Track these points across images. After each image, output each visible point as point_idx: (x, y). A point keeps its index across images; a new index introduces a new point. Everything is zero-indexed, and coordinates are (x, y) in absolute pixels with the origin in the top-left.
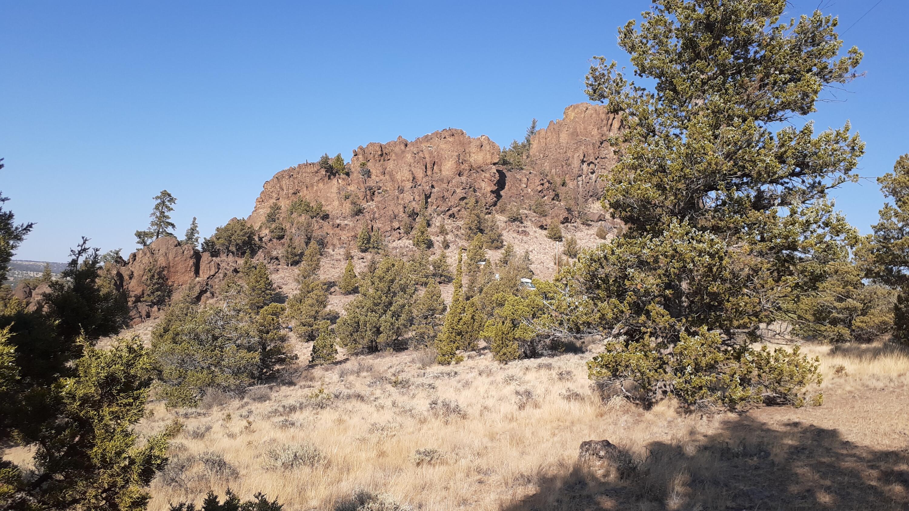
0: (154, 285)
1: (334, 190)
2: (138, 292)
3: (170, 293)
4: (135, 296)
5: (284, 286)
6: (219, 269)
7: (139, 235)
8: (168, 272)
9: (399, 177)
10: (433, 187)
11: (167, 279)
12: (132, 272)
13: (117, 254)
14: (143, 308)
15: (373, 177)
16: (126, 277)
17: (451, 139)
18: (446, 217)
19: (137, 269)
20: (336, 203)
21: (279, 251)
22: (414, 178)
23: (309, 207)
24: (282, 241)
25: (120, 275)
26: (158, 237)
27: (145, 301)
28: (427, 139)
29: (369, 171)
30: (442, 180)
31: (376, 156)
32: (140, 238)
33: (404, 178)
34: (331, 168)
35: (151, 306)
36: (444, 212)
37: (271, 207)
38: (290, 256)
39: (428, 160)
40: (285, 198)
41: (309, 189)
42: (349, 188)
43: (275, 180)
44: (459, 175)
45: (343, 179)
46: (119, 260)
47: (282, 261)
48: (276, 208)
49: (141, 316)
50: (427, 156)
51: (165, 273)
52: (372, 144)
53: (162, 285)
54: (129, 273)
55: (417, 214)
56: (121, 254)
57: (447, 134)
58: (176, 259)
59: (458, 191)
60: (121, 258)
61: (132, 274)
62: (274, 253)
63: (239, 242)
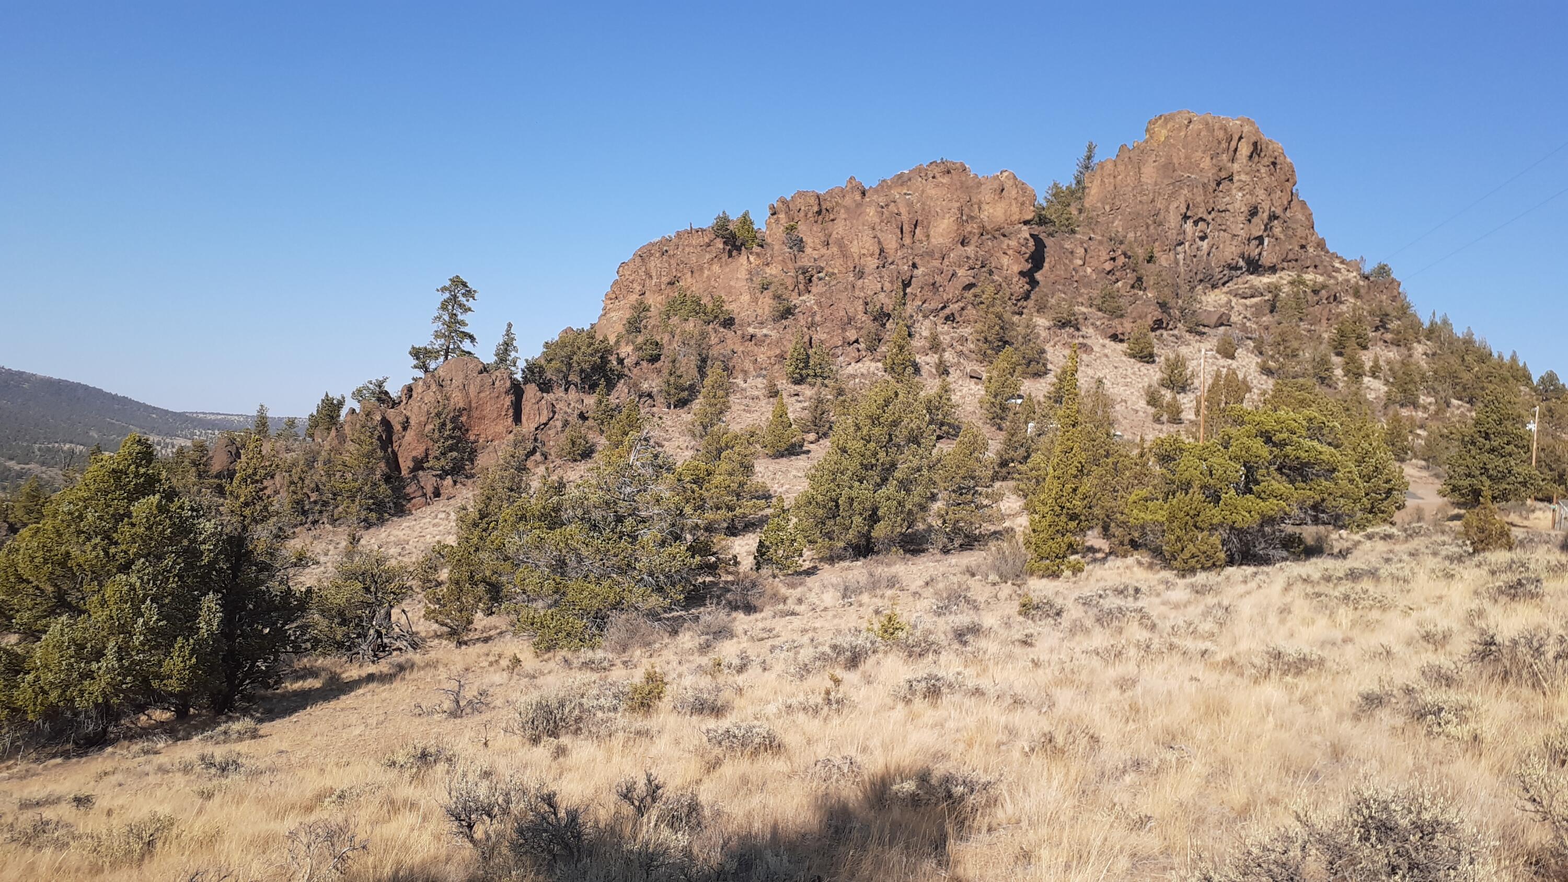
0: (446, 439)
1: (743, 274)
2: (419, 452)
3: (472, 455)
4: (415, 459)
5: (666, 444)
6: (554, 413)
7: (416, 353)
8: (469, 417)
9: (854, 249)
10: (914, 266)
11: (467, 430)
12: (408, 418)
13: (380, 387)
14: (428, 480)
15: (808, 250)
16: (397, 427)
17: (945, 180)
18: (940, 321)
19: (416, 412)
20: (746, 298)
21: (652, 383)
22: (882, 251)
23: (699, 305)
24: (658, 365)
25: (386, 423)
26: (446, 358)
27: (431, 468)
28: (901, 180)
29: (801, 241)
30: (930, 254)
31: (810, 214)
32: (418, 358)
33: (865, 251)
34: (733, 236)
35: (441, 477)
36: (936, 312)
37: (634, 308)
38: (673, 391)
39: (905, 217)
40: (654, 292)
41: (696, 275)
42: (768, 270)
43: (638, 259)
44: (962, 244)
45: (758, 255)
46: (383, 396)
47: (660, 400)
48: (642, 309)
49: (424, 495)
50: (903, 211)
51: (463, 419)
52: (801, 194)
53: (459, 439)
54: (401, 419)
55: (889, 316)
56: (387, 387)
57: (936, 171)
58: (482, 395)
59: (961, 272)
60: (386, 393)
61: (407, 422)
62: (645, 386)
63: (586, 366)
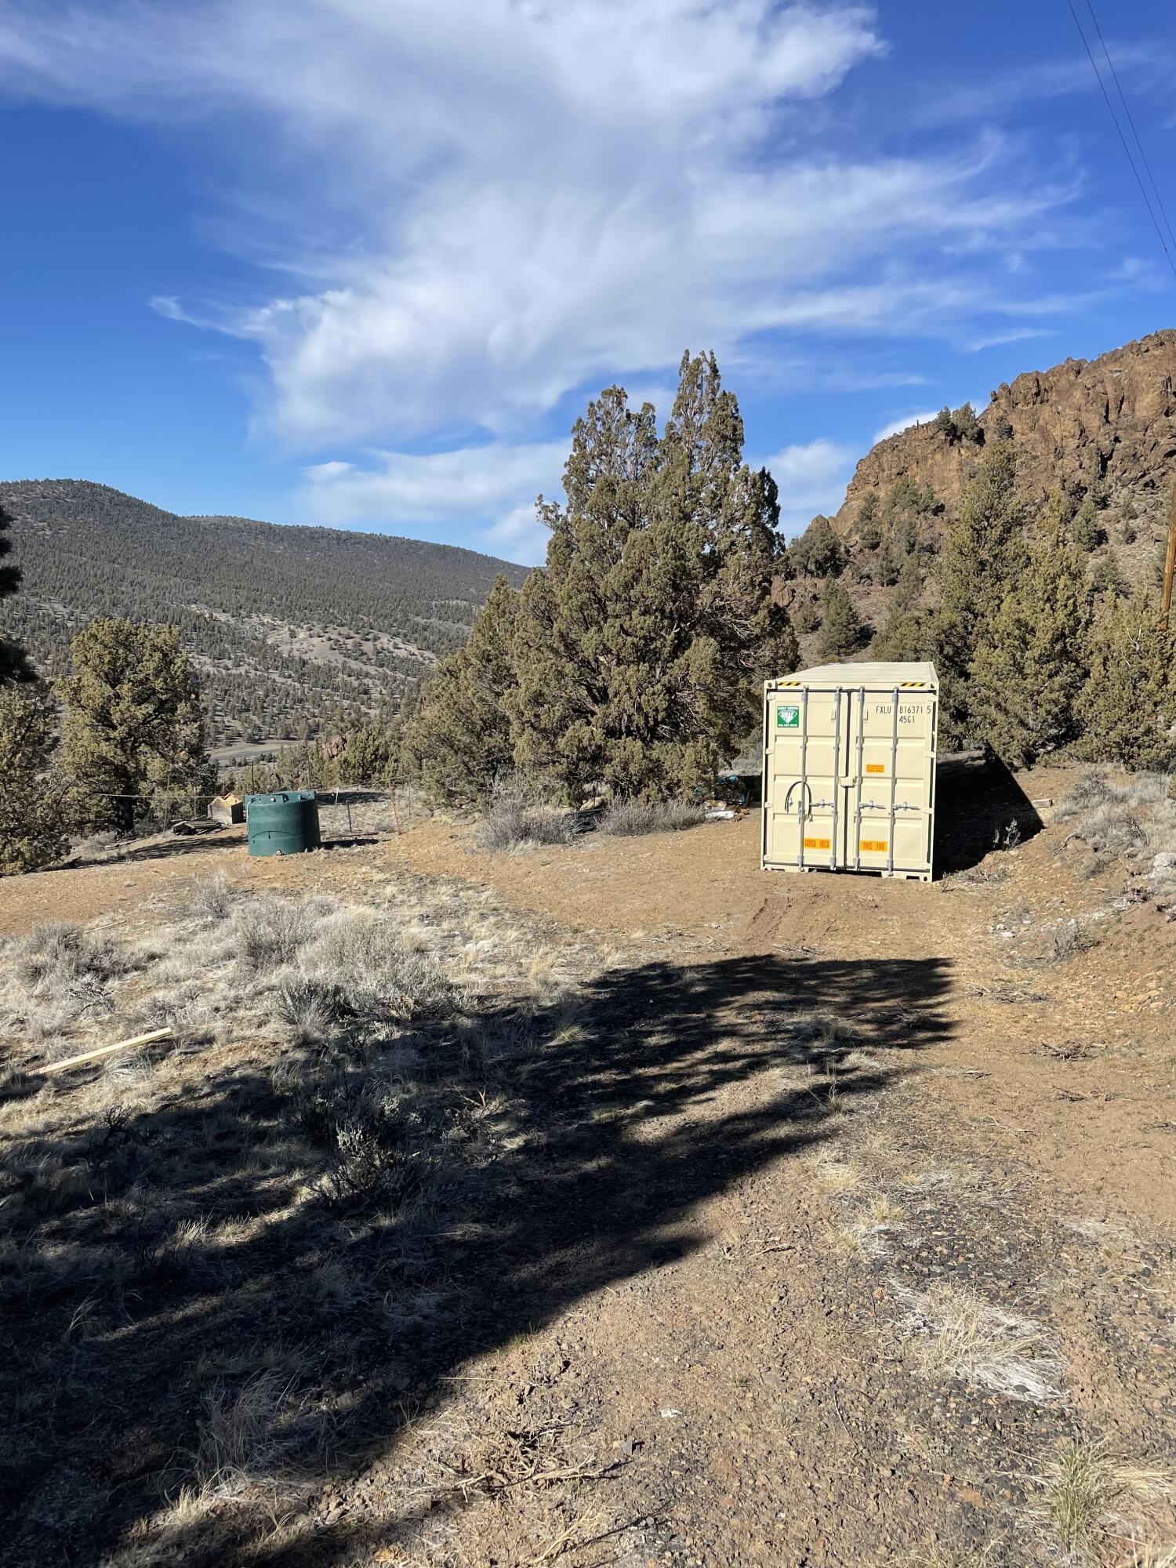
1: (954, 465)
5: (875, 616)
6: (794, 597)
9: (1056, 433)
10: (1117, 440)
15: (1017, 436)
17: (1158, 352)
18: (1138, 488)
20: (956, 486)
21: (872, 565)
22: (1082, 431)
23: (915, 495)
24: (877, 551)
28: (1116, 357)
29: (1011, 428)
30: (1134, 427)
31: (1029, 396)
33: (1067, 434)
34: (954, 427)
36: (1136, 480)
37: (866, 500)
38: (885, 573)
39: (1111, 395)
40: (886, 482)
41: (921, 464)
42: (976, 460)
43: (873, 456)
44: (1167, 414)
45: (968, 448)
47: (876, 580)
48: (873, 500)
50: (1109, 389)
52: (1024, 376)
55: (1086, 489)
57: (1150, 344)
59: (1163, 441)
62: (865, 571)
63: (820, 558)
